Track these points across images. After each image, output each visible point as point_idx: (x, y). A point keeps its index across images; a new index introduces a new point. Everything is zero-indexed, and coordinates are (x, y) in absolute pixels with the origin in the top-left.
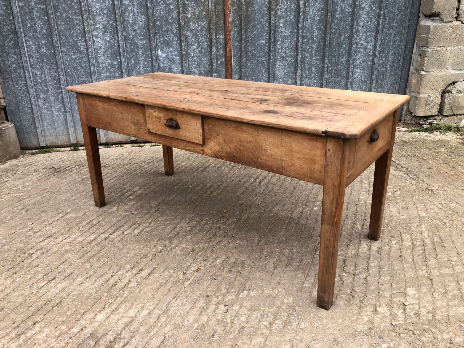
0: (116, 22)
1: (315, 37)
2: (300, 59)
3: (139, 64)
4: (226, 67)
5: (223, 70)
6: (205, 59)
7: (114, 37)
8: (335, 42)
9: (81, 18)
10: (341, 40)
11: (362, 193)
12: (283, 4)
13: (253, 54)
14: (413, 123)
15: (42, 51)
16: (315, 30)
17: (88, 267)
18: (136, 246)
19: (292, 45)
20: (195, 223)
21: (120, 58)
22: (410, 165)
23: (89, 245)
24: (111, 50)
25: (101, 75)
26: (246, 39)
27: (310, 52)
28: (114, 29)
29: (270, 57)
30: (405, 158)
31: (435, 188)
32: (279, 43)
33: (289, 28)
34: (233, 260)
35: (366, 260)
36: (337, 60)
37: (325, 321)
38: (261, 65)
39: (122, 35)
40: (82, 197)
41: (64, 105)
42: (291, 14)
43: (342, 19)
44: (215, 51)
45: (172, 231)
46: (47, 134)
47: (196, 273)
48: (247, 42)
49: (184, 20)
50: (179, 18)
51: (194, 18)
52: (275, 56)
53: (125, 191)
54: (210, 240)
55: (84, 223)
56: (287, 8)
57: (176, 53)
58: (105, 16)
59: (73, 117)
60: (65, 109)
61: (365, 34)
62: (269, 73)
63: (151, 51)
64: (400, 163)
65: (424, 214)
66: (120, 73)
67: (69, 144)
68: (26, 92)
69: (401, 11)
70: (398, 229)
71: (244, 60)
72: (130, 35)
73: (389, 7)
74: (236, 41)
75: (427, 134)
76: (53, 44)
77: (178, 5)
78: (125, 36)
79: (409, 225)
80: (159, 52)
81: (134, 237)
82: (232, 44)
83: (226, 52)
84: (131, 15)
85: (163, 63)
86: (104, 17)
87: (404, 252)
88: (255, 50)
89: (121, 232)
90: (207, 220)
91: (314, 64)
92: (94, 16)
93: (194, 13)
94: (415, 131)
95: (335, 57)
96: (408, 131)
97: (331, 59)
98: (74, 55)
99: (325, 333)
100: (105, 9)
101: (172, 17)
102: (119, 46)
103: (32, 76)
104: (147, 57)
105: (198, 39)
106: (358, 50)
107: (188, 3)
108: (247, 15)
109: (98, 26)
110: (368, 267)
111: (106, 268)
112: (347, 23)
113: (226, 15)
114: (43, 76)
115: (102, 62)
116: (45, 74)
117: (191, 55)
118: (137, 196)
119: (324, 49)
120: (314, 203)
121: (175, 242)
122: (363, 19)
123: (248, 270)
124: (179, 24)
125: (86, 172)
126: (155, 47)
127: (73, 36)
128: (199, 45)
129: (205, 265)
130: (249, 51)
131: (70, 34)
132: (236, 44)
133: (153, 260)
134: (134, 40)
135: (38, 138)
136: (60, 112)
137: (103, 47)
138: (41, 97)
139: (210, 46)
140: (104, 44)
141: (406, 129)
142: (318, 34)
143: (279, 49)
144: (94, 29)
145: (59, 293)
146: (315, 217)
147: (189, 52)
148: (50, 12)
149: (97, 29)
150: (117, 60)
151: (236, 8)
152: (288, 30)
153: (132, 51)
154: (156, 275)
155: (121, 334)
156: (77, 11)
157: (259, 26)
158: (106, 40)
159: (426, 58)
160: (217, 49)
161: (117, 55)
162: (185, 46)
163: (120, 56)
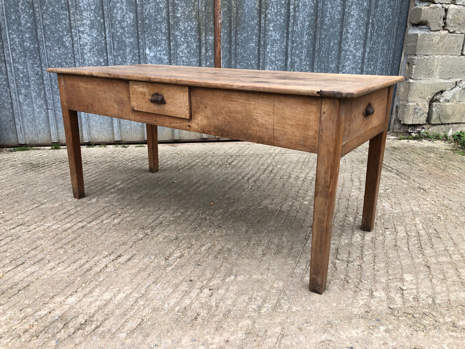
0: (104, 18)
1: (305, 42)
2: (290, 63)
3: (126, 62)
6: (194, 59)
7: (101, 34)
8: (324, 48)
9: (67, 13)
10: (330, 46)
11: (353, 190)
12: (274, 7)
13: (243, 57)
14: (402, 132)
15: (25, 44)
16: (305, 35)
17: (62, 252)
18: (115, 234)
19: (282, 50)
20: (179, 214)
21: (107, 56)
22: (400, 167)
23: (64, 233)
24: (98, 47)
26: (236, 42)
27: (300, 57)
28: (101, 25)
29: (260, 61)
30: (395, 162)
31: (427, 187)
32: (269, 46)
33: (279, 33)
34: (219, 247)
35: (359, 249)
36: (326, 66)
37: (318, 304)
39: (109, 31)
40: (60, 190)
41: (46, 101)
42: (281, 18)
43: (331, 26)
44: (204, 52)
45: (154, 220)
46: (26, 132)
47: (179, 260)
48: (237, 44)
49: (173, 19)
50: (169, 17)
51: (184, 18)
52: (264, 59)
53: (106, 185)
54: (195, 229)
55: (61, 213)
56: (277, 12)
57: (164, 52)
58: (93, 12)
59: (55, 114)
60: (47, 106)
61: (354, 42)
63: (139, 49)
64: (391, 166)
65: (418, 209)
67: (50, 142)
68: (7, 87)
69: (389, 20)
70: (392, 222)
71: (233, 62)
72: (117, 32)
73: (378, 16)
74: (225, 43)
75: (416, 141)
76: (37, 37)
77: (168, 4)
78: (113, 34)
79: (402, 218)
80: (147, 51)
81: (114, 225)
82: (222, 46)
84: (120, 12)
85: (151, 63)
86: (91, 13)
87: (398, 243)
88: (245, 52)
89: (99, 221)
90: (192, 211)
92: (81, 12)
93: (184, 12)
94: (404, 139)
95: (324, 62)
96: (396, 139)
97: (321, 65)
98: (59, 50)
99: (318, 316)
100: (92, 5)
101: (161, 16)
102: (106, 43)
103: (13, 71)
104: (134, 55)
105: (187, 39)
106: (347, 57)
107: (178, 3)
108: (237, 18)
109: (85, 21)
110: (362, 255)
111: (81, 254)
112: (336, 29)
113: (215, 16)
114: (25, 71)
115: (88, 59)
116: (27, 69)
117: (179, 55)
118: (118, 190)
119: (314, 54)
120: (303, 198)
121: (158, 230)
122: (352, 26)
123: (235, 256)
124: (169, 23)
125: (66, 168)
126: (143, 45)
127: (58, 31)
128: (188, 45)
129: (189, 252)
130: (239, 54)
131: (55, 28)
132: (225, 46)
133: (133, 247)
134: (122, 38)
135: (17, 135)
136: (41, 109)
137: (89, 44)
138: (22, 92)
139: (200, 47)
140: (91, 40)
141: (395, 137)
142: (308, 40)
143: (268, 52)
144: (80, 25)
145: (27, 277)
146: (305, 210)
147: (178, 52)
148: (36, 5)
149: (83, 24)
150: (103, 57)
151: (226, 9)
152: (278, 34)
153: (120, 48)
154: (136, 261)
155: (93, 316)
156: (64, 6)
157: (249, 29)
158: (92, 36)
159: (414, 66)
160: (207, 51)
161: (104, 52)
162: (174, 46)
163: (107, 53)
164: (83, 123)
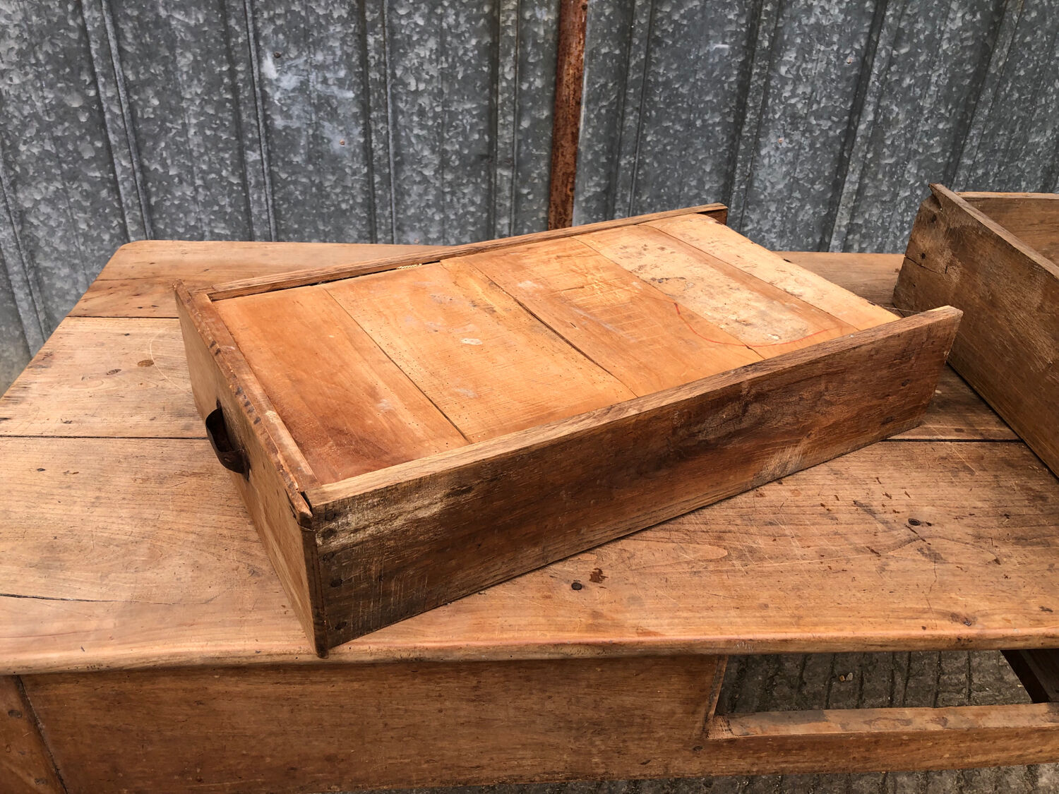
1: (950, 40)
2: (868, 128)
3: (178, 112)
4: (555, 146)
5: (538, 158)
8: (1025, 65)
13: (673, 98)
16: (954, 5)
19: (844, 70)
21: (94, 83)
24: (53, 44)
25: (17, 152)
26: (651, 31)
27: (913, 100)
29: (744, 117)
32: (790, 56)
36: (1016, 141)
38: (698, 143)
44: (509, 77)
48: (653, 41)
52: (763, 110)
57: (342, 74)
62: (729, 178)
63: (232, 62)
66: (99, 144)
71: (630, 121)
74: (604, 37)
80: (269, 68)
82: (588, 49)
83: (558, 83)
85: (287, 116)
88: (683, 78)
91: (916, 152)
95: (1009, 125)
97: (993, 134)
102: (83, 28)
104: (213, 84)
105: (441, 18)
115: (18, 97)
117: (406, 85)
119: (976, 92)
126: (246, 44)
128: (442, 44)
130: (657, 84)
132: (604, 51)
137: (14, 32)
140: (19, 16)
142: (964, 28)
143: (784, 81)
147: (399, 73)
150: (79, 90)
153: (148, 54)
160: (522, 69)
161: (81, 69)
162: (380, 48)
163: (93, 74)
164: (31, 343)
